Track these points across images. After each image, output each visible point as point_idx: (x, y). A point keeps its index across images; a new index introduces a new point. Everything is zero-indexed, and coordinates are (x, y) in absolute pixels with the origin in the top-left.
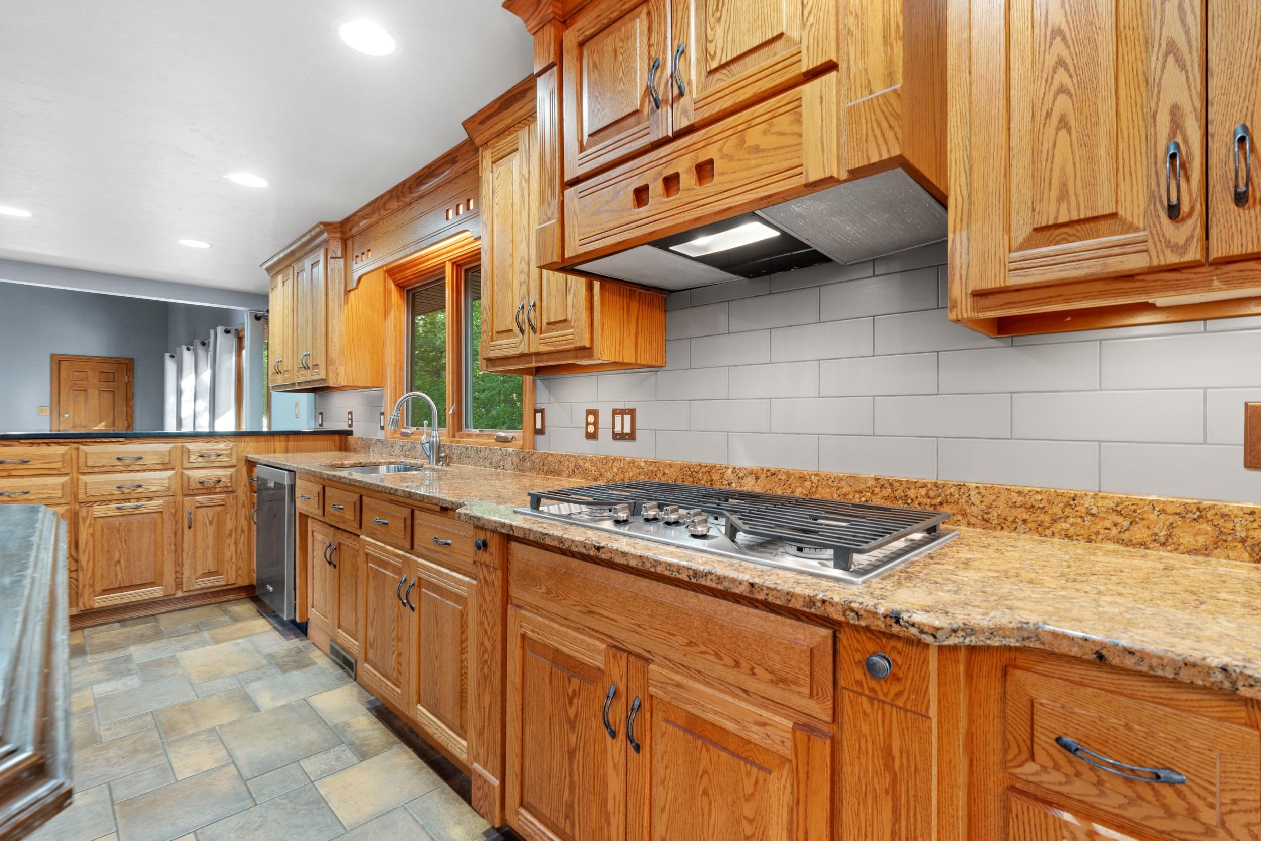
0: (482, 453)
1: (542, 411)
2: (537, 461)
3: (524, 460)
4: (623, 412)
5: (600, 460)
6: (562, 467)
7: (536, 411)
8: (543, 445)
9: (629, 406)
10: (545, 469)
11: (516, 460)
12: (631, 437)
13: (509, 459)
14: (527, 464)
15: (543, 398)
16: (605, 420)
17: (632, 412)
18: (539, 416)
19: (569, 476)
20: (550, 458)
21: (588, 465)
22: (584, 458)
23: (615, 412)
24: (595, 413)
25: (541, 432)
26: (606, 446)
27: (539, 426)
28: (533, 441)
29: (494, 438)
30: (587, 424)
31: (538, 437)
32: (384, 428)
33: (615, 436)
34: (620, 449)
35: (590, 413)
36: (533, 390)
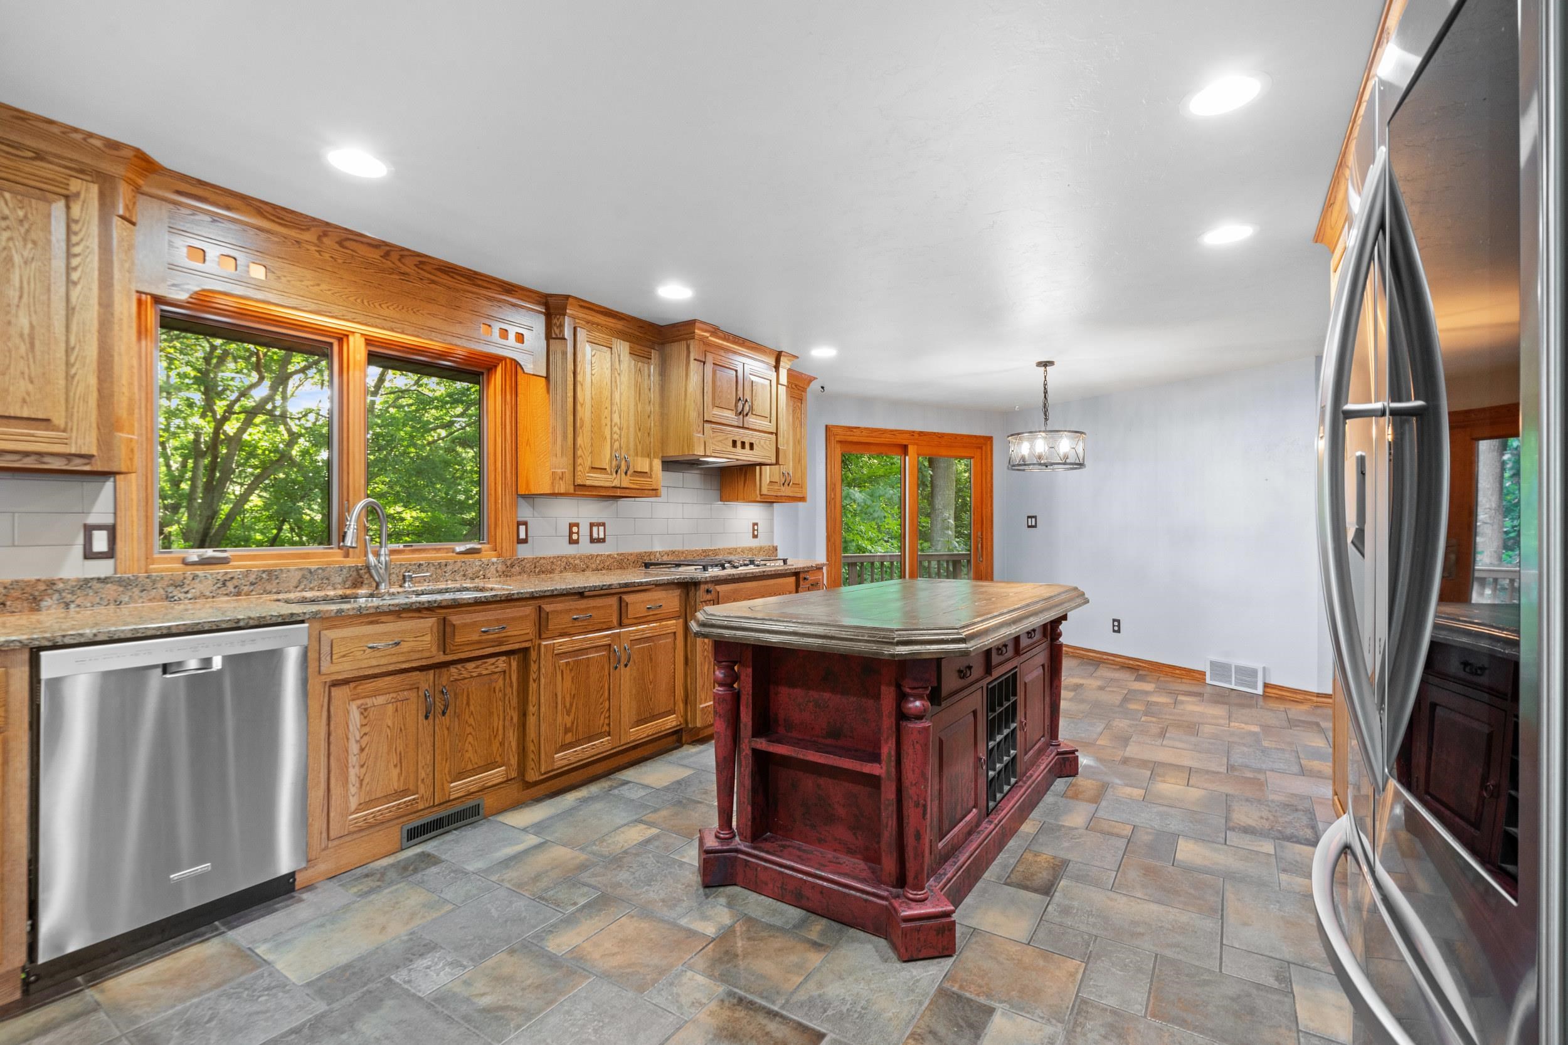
0: (449, 568)
1: (525, 524)
2: (528, 565)
3: (512, 566)
4: (598, 525)
5: (587, 557)
6: (554, 567)
7: (519, 524)
8: (523, 551)
9: (601, 521)
10: (537, 570)
11: (501, 567)
12: (603, 540)
13: (493, 569)
14: (516, 569)
15: (525, 512)
16: (584, 530)
17: (604, 525)
18: (522, 528)
19: (561, 572)
20: (542, 561)
21: (577, 562)
22: (574, 558)
23: (592, 525)
24: (577, 525)
25: (525, 541)
26: (585, 548)
27: (522, 535)
28: (514, 551)
29: (453, 551)
30: (571, 533)
31: (520, 546)
32: (110, 554)
33: (592, 541)
34: (597, 549)
35: (573, 525)
36: (515, 506)
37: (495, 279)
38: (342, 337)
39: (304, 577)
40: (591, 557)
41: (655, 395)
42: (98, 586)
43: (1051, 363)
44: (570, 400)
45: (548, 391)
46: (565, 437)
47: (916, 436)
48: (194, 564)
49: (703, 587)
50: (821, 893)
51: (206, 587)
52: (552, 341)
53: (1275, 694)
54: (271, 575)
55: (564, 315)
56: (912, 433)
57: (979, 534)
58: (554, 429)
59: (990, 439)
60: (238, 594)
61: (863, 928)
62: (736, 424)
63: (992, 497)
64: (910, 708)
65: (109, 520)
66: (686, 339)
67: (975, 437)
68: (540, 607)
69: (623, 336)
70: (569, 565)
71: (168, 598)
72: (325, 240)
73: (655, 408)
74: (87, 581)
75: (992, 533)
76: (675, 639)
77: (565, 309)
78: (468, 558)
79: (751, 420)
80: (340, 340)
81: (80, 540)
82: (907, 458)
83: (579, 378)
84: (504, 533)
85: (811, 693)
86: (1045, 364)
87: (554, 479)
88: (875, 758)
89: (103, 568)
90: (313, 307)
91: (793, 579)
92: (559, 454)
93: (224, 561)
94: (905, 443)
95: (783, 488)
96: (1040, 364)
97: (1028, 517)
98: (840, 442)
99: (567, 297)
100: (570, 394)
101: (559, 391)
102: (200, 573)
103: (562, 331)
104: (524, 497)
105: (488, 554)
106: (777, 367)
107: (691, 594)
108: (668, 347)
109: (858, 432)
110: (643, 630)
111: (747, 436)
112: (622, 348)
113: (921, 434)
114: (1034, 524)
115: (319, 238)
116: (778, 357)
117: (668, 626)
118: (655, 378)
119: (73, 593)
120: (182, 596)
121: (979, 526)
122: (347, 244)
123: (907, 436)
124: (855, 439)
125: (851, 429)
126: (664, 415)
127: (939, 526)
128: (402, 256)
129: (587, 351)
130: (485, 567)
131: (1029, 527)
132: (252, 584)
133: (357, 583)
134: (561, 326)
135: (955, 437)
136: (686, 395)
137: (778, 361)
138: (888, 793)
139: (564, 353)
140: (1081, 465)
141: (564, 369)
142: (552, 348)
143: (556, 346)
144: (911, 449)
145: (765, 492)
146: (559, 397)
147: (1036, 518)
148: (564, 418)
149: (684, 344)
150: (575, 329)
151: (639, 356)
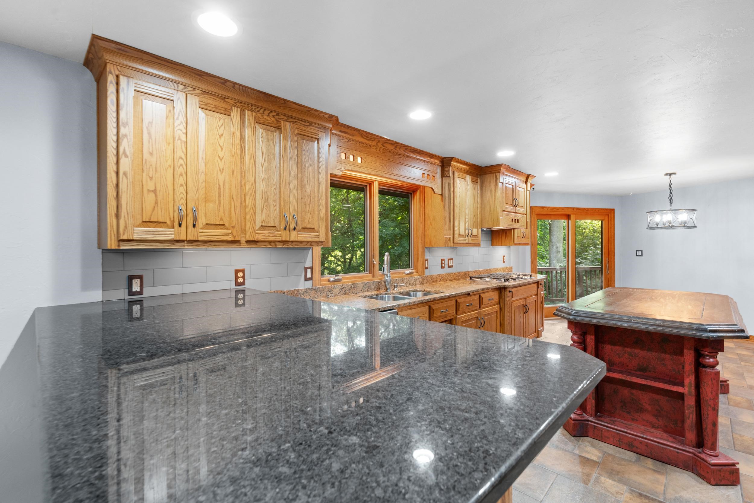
1: (427, 260)
2: (429, 279)
3: (424, 279)
6: (437, 280)
7: (425, 260)
8: (427, 273)
9: (452, 257)
10: (432, 281)
11: (421, 280)
13: (418, 281)
14: (425, 281)
15: (427, 255)
16: (446, 262)
17: (452, 259)
18: (427, 262)
19: (439, 282)
20: (433, 277)
21: (445, 277)
22: (443, 275)
23: (448, 260)
24: (444, 260)
25: (427, 268)
26: (447, 270)
27: (427, 266)
28: (424, 272)
29: (404, 273)
30: (442, 263)
31: (426, 270)
32: (311, 279)
33: (449, 267)
34: (450, 270)
35: (442, 260)
36: (424, 252)
37: (428, 153)
38: (371, 183)
39: (363, 286)
40: (449, 274)
41: (479, 200)
42: (309, 291)
43: (674, 174)
44: (452, 204)
45: (442, 201)
46: (450, 221)
47: (575, 210)
48: (333, 281)
49: (509, 290)
50: (646, 446)
51: (336, 291)
52: (444, 178)
54: (354, 286)
55: (450, 166)
56: (573, 209)
57: (607, 259)
58: (445, 218)
59: (613, 210)
60: (345, 294)
61: (676, 465)
62: (513, 211)
63: (614, 240)
64: (705, 362)
65: (310, 265)
66: (495, 173)
67: (606, 209)
68: (456, 300)
69: (467, 172)
70: (442, 279)
71: (328, 296)
72: (379, 144)
73: (479, 205)
74: (307, 289)
75: (614, 259)
76: (497, 314)
77: (451, 163)
78: (410, 276)
79: (519, 209)
80: (370, 184)
81: (304, 274)
82: (570, 221)
83: (455, 194)
84: (420, 264)
85: (626, 349)
86: (670, 174)
87: (446, 240)
88: (682, 384)
89: (309, 284)
90: (374, 173)
91: (536, 285)
92: (447, 229)
93: (339, 280)
94: (569, 213)
95: (522, 239)
96: (666, 174)
97: (637, 251)
98: (537, 214)
99: (453, 158)
100: (452, 202)
101: (447, 200)
102: (335, 286)
103: (449, 173)
104: (426, 248)
105: (416, 276)
106: (526, 182)
107: (503, 293)
108: (484, 177)
109: (546, 209)
110: (487, 310)
111: (516, 217)
112: (468, 178)
113: (577, 209)
114: (640, 254)
115: (377, 144)
116: (528, 177)
117: (495, 308)
118: (479, 191)
119: (303, 295)
120: (331, 295)
121: (607, 255)
122: (384, 145)
123: (570, 210)
124: (544, 213)
125: (543, 208)
126: (482, 209)
127: (554, 251)
128: (400, 147)
129: (458, 181)
130: (416, 280)
131: (637, 256)
132: (349, 290)
133: (378, 289)
134: (449, 171)
135: (595, 210)
136: (495, 199)
137: (527, 179)
138: (690, 401)
139: (449, 183)
140: (694, 227)
141: (449, 191)
142: (444, 181)
143: (446, 180)
144: (572, 217)
145: (516, 242)
146: (447, 203)
147: (642, 251)
148: (450, 213)
149: (494, 175)
150: (453, 172)
151: (474, 182)
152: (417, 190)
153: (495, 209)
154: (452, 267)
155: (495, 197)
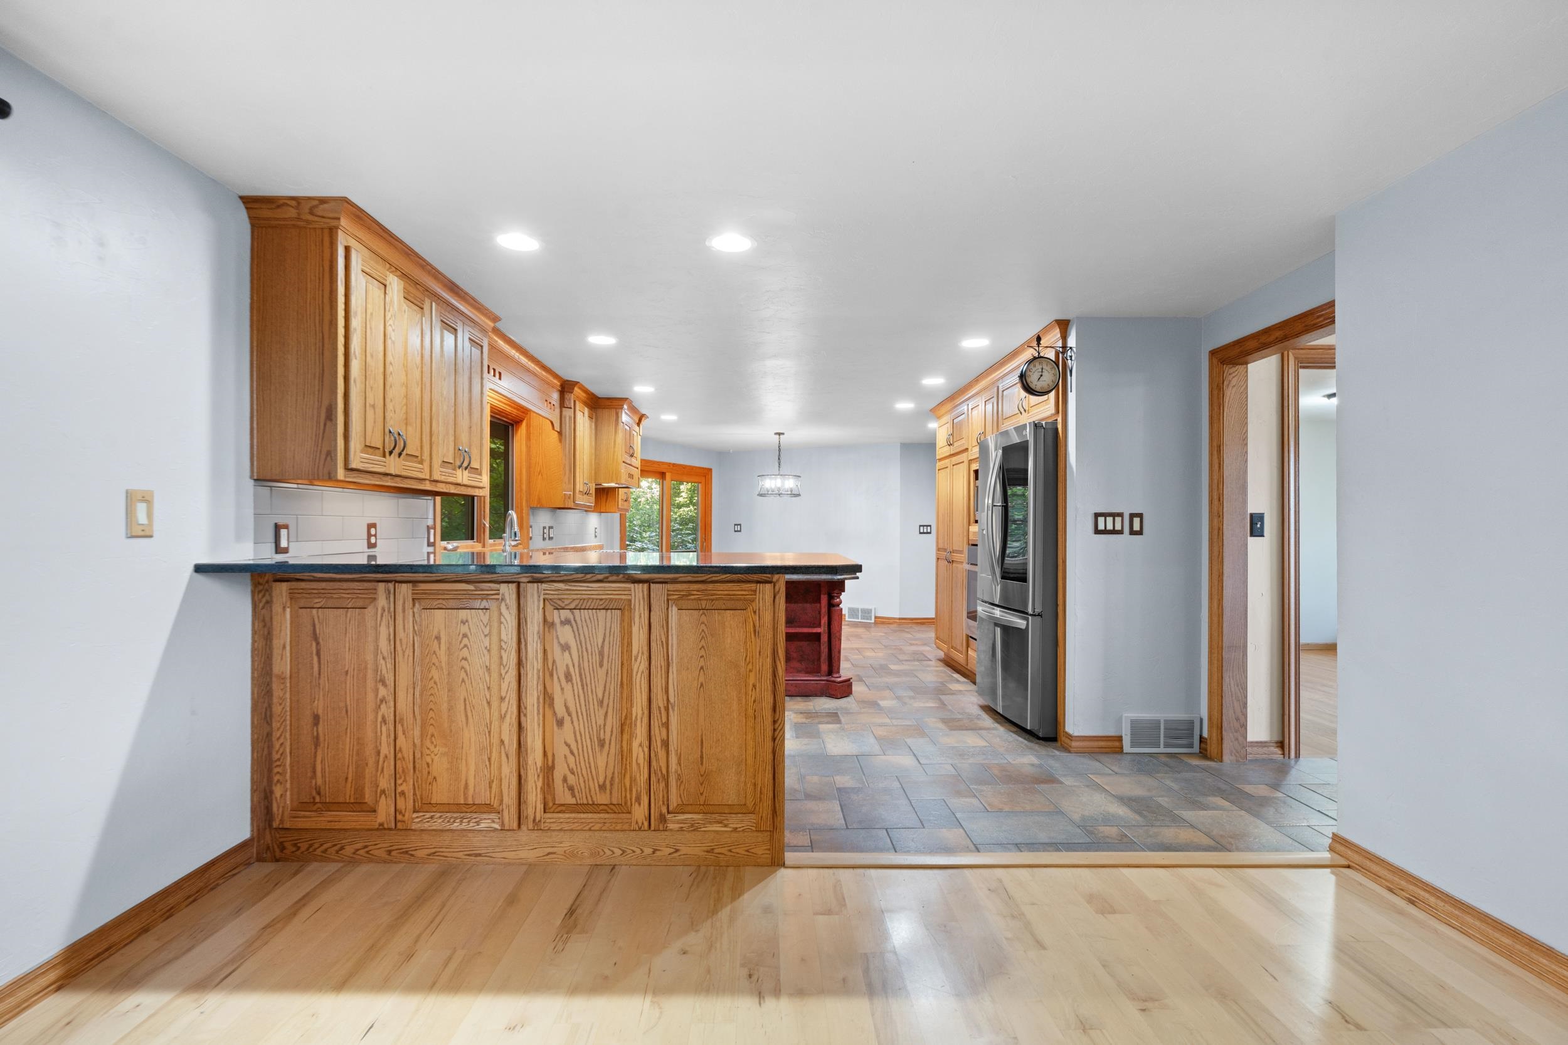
1: (531, 527)
8: (532, 545)
9: (552, 525)
15: (531, 519)
16: (547, 531)
17: (552, 527)
18: (530, 530)
22: (545, 547)
25: (531, 538)
27: (531, 535)
28: (528, 544)
30: (544, 533)
32: (434, 544)
35: (544, 528)
36: (528, 515)
40: (548, 548)
41: (593, 443)
43: (783, 434)
44: (572, 447)
45: (560, 441)
46: (570, 471)
47: (672, 466)
50: (796, 686)
52: (564, 409)
53: (881, 621)
55: (572, 393)
56: (669, 464)
57: (704, 536)
58: (565, 465)
59: (710, 470)
62: (629, 462)
63: (711, 510)
64: (835, 602)
65: (432, 523)
66: (616, 409)
67: (703, 468)
69: (586, 404)
73: (593, 451)
75: (711, 535)
77: (573, 389)
79: (633, 459)
81: (426, 535)
82: (664, 482)
83: (577, 434)
84: (525, 532)
86: (779, 434)
87: (565, 498)
88: (819, 626)
92: (567, 483)
94: (664, 470)
95: (624, 503)
96: (776, 434)
97: (735, 525)
99: (577, 383)
100: (572, 443)
101: (568, 443)
103: (570, 403)
104: (531, 508)
105: (521, 547)
106: (639, 424)
108: (603, 411)
111: (631, 471)
112: (586, 410)
113: (674, 464)
114: (739, 529)
116: (641, 417)
118: (594, 431)
121: (704, 530)
123: (666, 466)
126: (597, 457)
129: (578, 416)
131: (735, 531)
134: (570, 399)
135: (692, 468)
137: (640, 420)
138: (824, 638)
139: (569, 417)
140: (799, 495)
141: (569, 427)
142: (564, 413)
143: (568, 413)
144: (668, 475)
145: (620, 506)
146: (567, 446)
147: (740, 525)
148: (570, 459)
149: (613, 412)
150: (575, 401)
151: (590, 417)
152: (521, 421)
153: (615, 457)
154: (552, 538)
155: (615, 441)
